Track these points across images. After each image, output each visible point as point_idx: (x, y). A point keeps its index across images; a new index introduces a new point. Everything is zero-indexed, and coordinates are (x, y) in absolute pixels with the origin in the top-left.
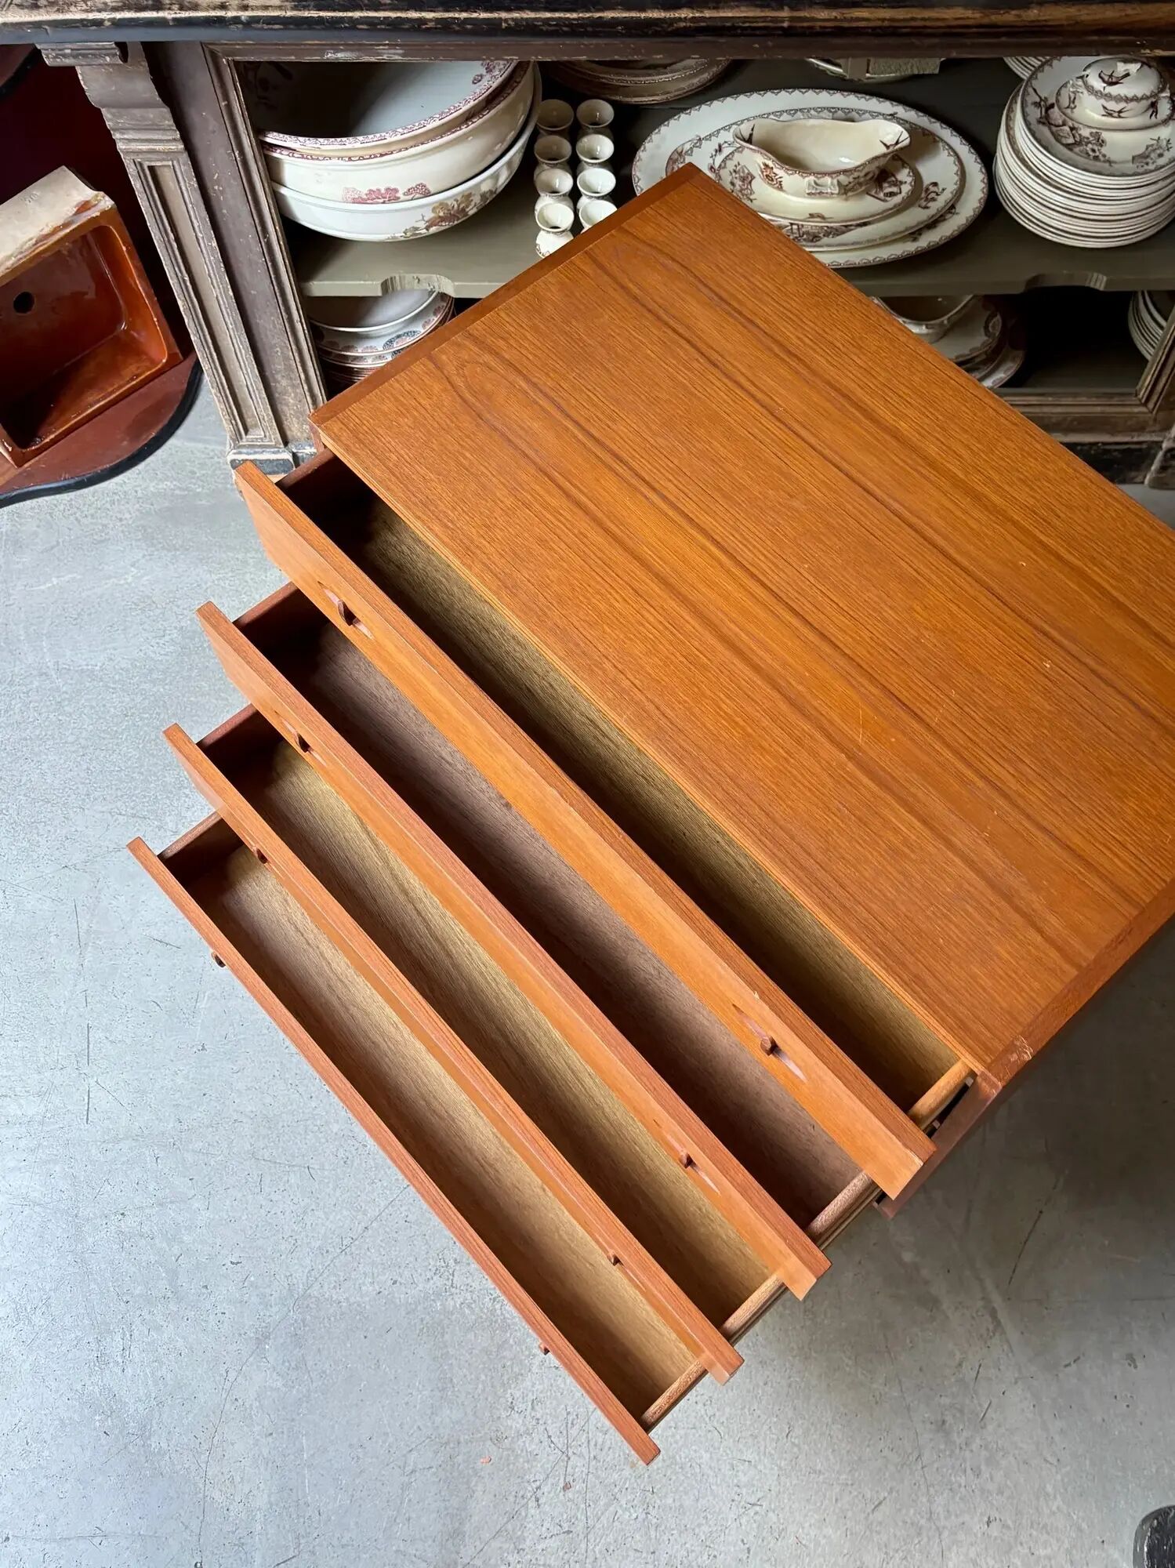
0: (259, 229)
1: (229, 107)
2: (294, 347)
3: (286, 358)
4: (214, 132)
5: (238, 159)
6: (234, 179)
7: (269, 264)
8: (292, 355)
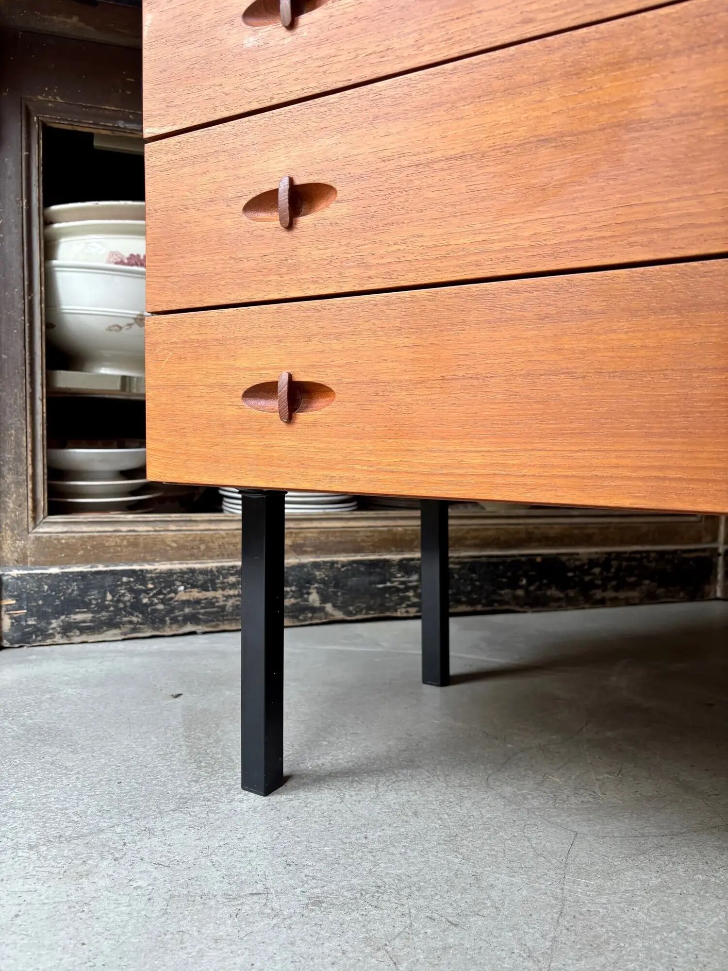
0: (26, 283)
1: (29, 158)
2: (29, 430)
3: (18, 444)
4: (10, 178)
5: (24, 207)
6: (16, 226)
7: (27, 325)
8: (25, 440)
